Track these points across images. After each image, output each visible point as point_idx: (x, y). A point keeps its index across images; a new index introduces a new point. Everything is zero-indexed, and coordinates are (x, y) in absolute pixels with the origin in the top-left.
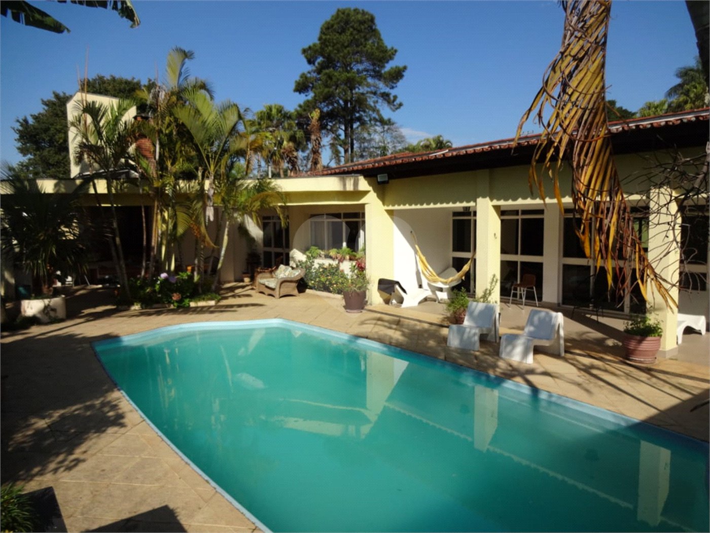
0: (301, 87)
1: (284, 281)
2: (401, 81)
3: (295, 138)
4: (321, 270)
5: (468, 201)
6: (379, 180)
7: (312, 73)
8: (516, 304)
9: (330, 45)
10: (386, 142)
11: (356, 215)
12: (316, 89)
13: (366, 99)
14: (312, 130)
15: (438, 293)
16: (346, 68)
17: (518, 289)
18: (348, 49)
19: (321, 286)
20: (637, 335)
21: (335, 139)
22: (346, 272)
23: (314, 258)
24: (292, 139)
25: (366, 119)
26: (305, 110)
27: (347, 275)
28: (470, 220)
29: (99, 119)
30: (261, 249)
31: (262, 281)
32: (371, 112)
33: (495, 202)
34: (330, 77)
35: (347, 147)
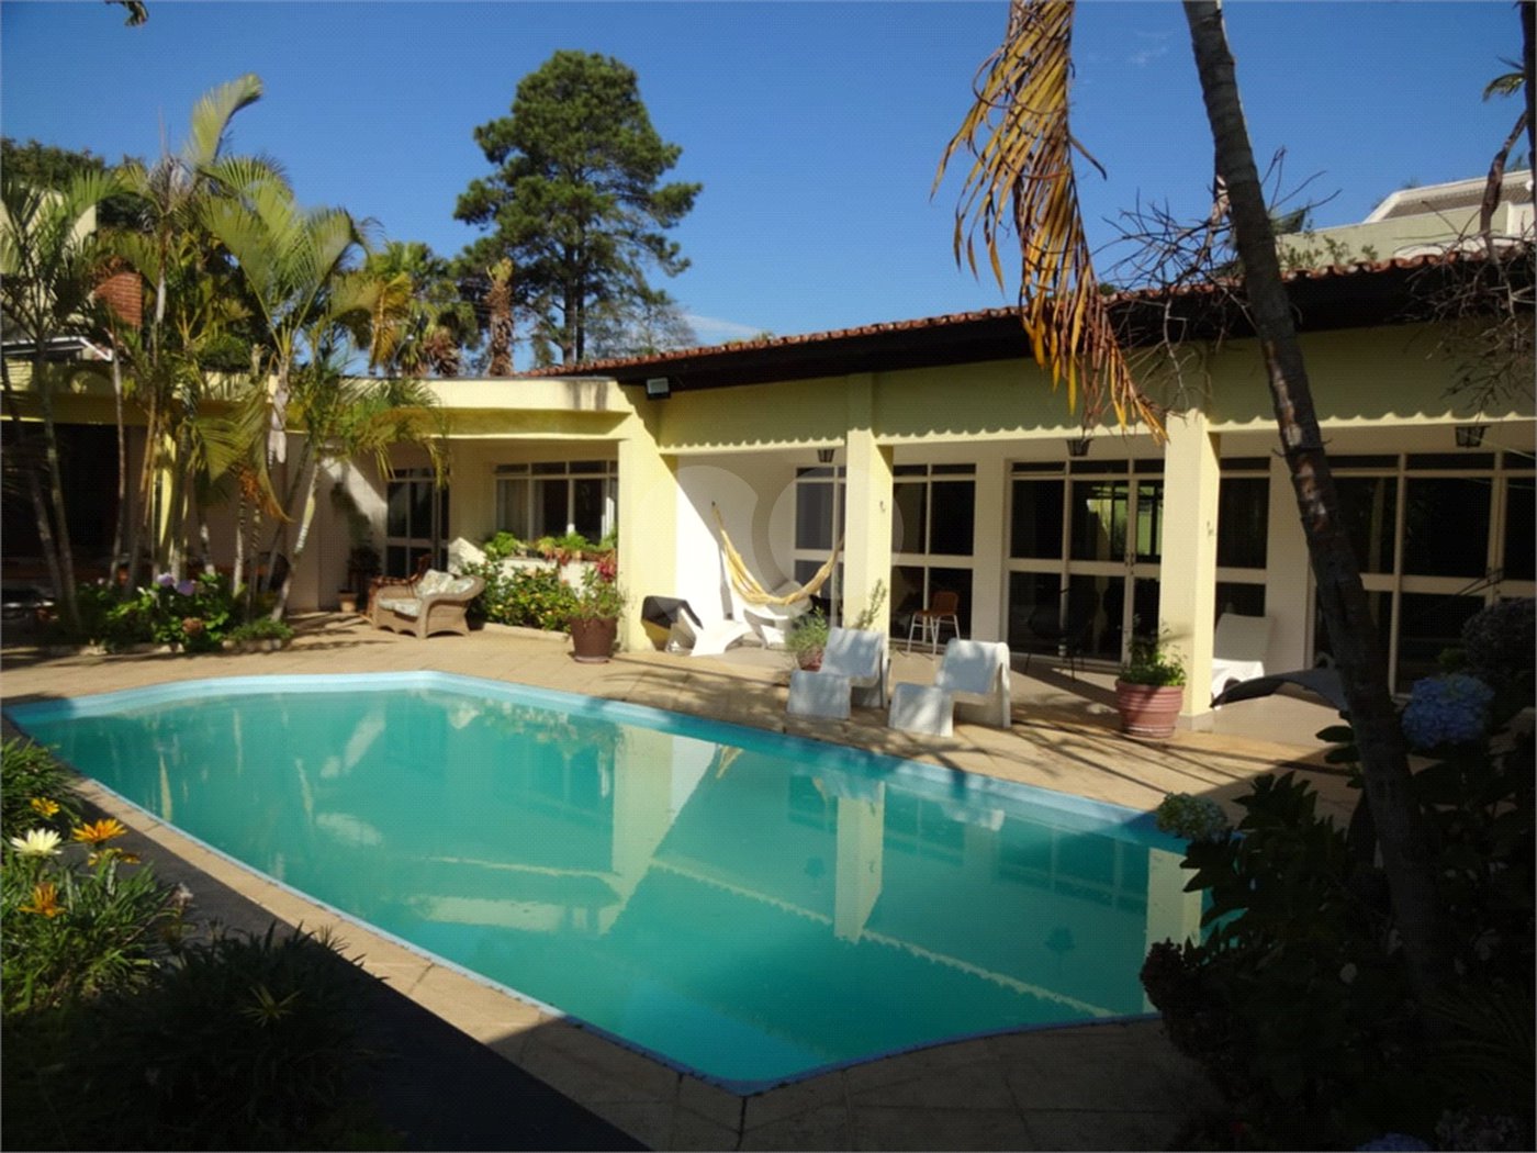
0: (472, 211)
1: (438, 603)
2: (688, 215)
3: (456, 319)
4: (520, 580)
5: (830, 438)
6: (650, 391)
7: (497, 182)
8: (920, 652)
9: (537, 123)
10: (653, 340)
11: (597, 467)
12: (506, 216)
13: (614, 246)
14: (494, 304)
15: (766, 630)
16: (573, 176)
17: (925, 619)
18: (577, 135)
19: (519, 614)
20: (1141, 682)
21: (542, 326)
22: (573, 585)
23: (504, 555)
24: (447, 319)
25: (611, 287)
26: (478, 260)
27: (577, 589)
28: (831, 485)
29: (25, 216)
30: (382, 541)
31: (388, 603)
32: (622, 276)
33: (884, 439)
34: (536, 192)
35: (569, 345)
